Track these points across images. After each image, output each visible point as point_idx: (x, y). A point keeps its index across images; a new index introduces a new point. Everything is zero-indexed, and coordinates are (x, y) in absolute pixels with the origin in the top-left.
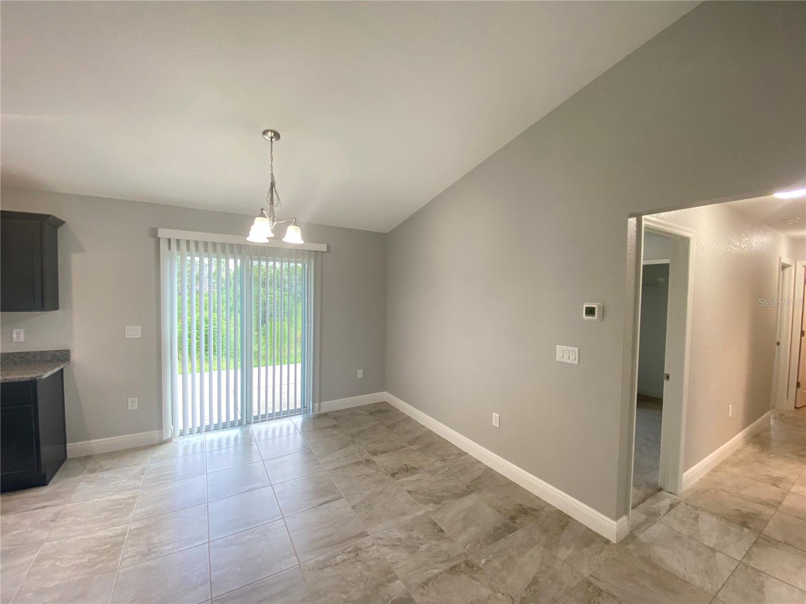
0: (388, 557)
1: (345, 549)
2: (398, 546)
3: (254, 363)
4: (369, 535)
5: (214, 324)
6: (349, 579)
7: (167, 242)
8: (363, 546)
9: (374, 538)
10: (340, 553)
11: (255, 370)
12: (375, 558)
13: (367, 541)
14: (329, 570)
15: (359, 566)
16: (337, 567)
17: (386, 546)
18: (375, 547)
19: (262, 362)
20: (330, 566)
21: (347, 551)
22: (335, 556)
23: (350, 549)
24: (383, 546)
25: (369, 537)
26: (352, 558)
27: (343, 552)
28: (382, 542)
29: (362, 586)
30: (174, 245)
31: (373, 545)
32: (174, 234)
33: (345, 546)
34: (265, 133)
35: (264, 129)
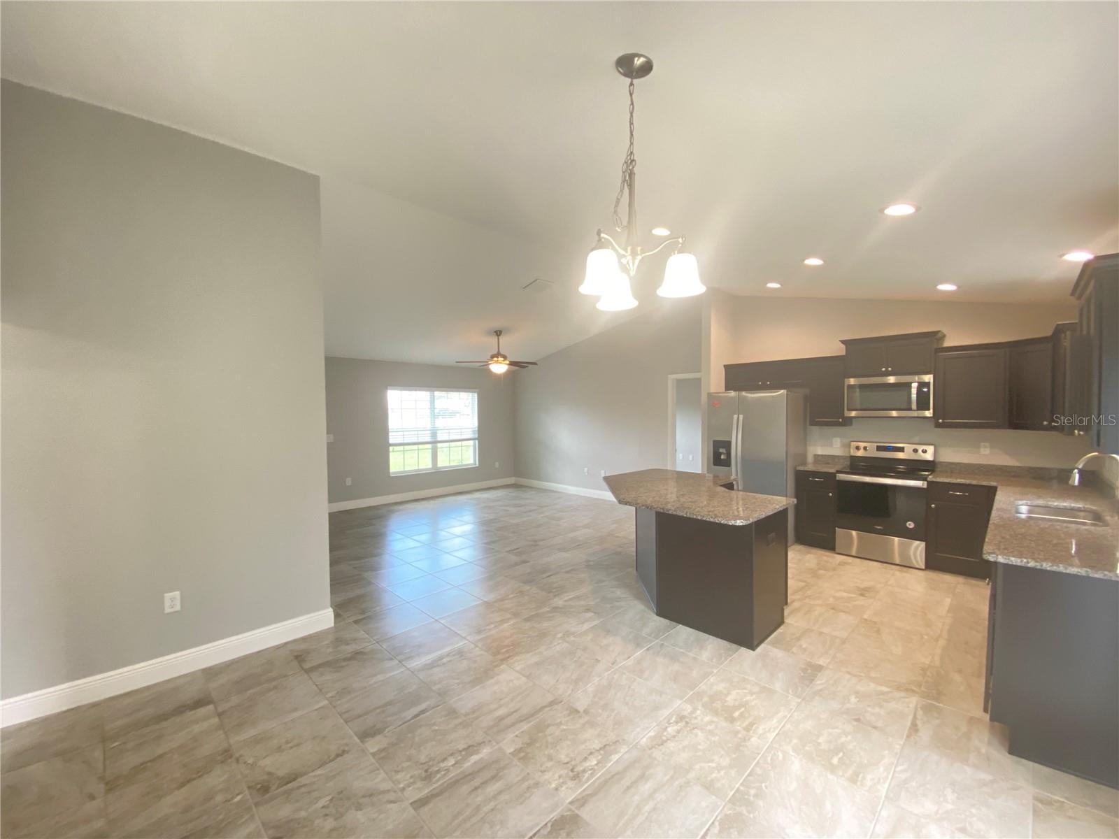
0: (382, 775)
1: (445, 774)
2: (364, 796)
4: (411, 804)
6: (434, 743)
8: (419, 784)
9: (402, 801)
10: (451, 768)
12: (402, 771)
13: (413, 794)
14: (461, 747)
15: (423, 758)
16: (451, 752)
17: (384, 792)
18: (401, 786)
20: (460, 751)
21: (443, 773)
22: (456, 763)
23: (439, 776)
24: (389, 791)
25: (411, 801)
26: (432, 766)
27: (447, 770)
28: (392, 796)
29: (417, 739)
31: (403, 789)
33: (447, 778)
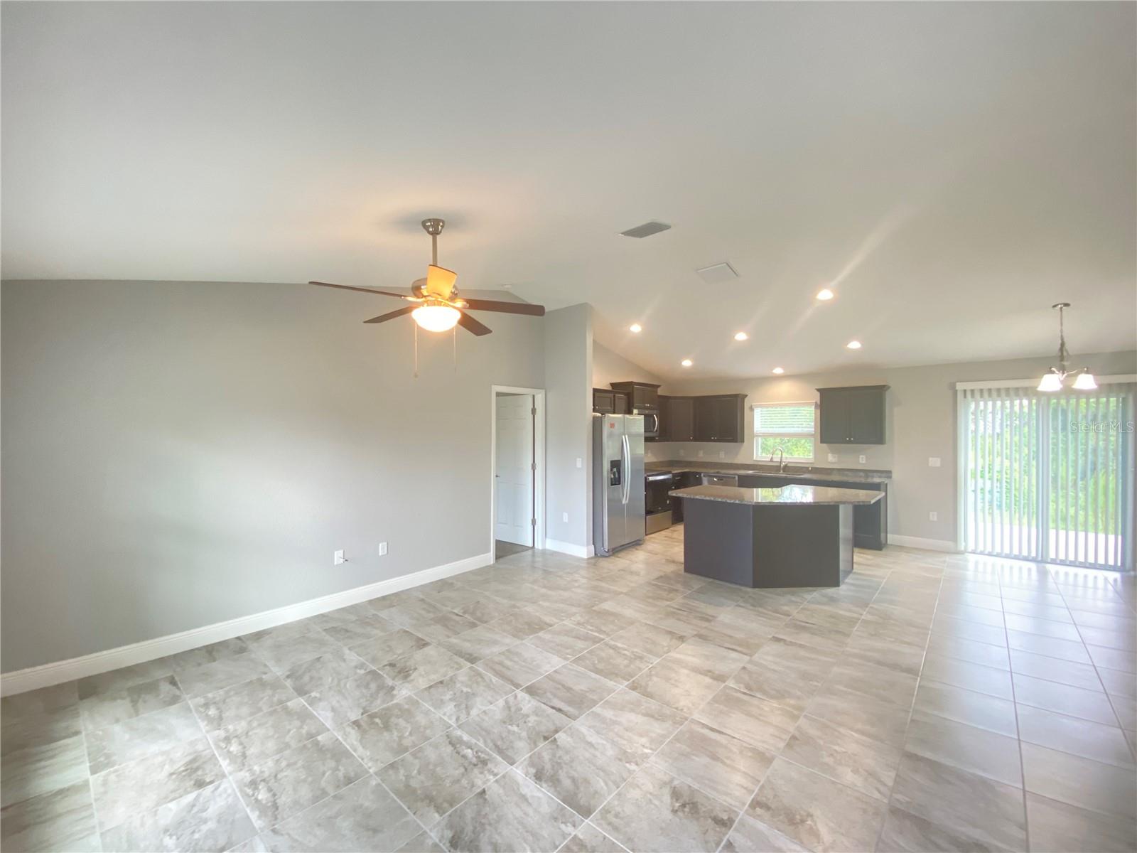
3: (1051, 525)
5: (1007, 474)
7: (963, 393)
11: (1052, 533)
19: (1071, 526)
30: (969, 395)
32: (969, 386)
34: (1055, 306)
35: (1054, 304)
